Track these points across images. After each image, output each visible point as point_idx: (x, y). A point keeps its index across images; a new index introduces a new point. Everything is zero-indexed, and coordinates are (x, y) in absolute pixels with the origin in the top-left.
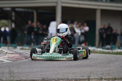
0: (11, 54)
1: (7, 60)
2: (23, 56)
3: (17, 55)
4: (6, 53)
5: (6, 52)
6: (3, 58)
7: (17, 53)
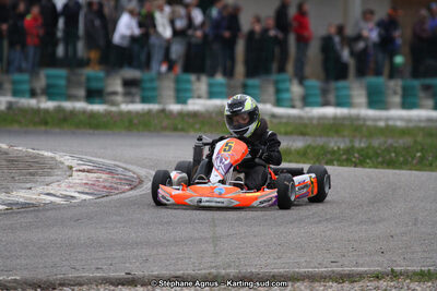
0: (83, 171)
1: (83, 193)
2: (120, 179)
3: (104, 176)
4: (71, 168)
5: (67, 163)
6: (69, 187)
7: (100, 169)
